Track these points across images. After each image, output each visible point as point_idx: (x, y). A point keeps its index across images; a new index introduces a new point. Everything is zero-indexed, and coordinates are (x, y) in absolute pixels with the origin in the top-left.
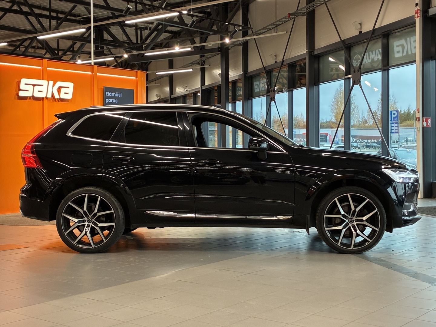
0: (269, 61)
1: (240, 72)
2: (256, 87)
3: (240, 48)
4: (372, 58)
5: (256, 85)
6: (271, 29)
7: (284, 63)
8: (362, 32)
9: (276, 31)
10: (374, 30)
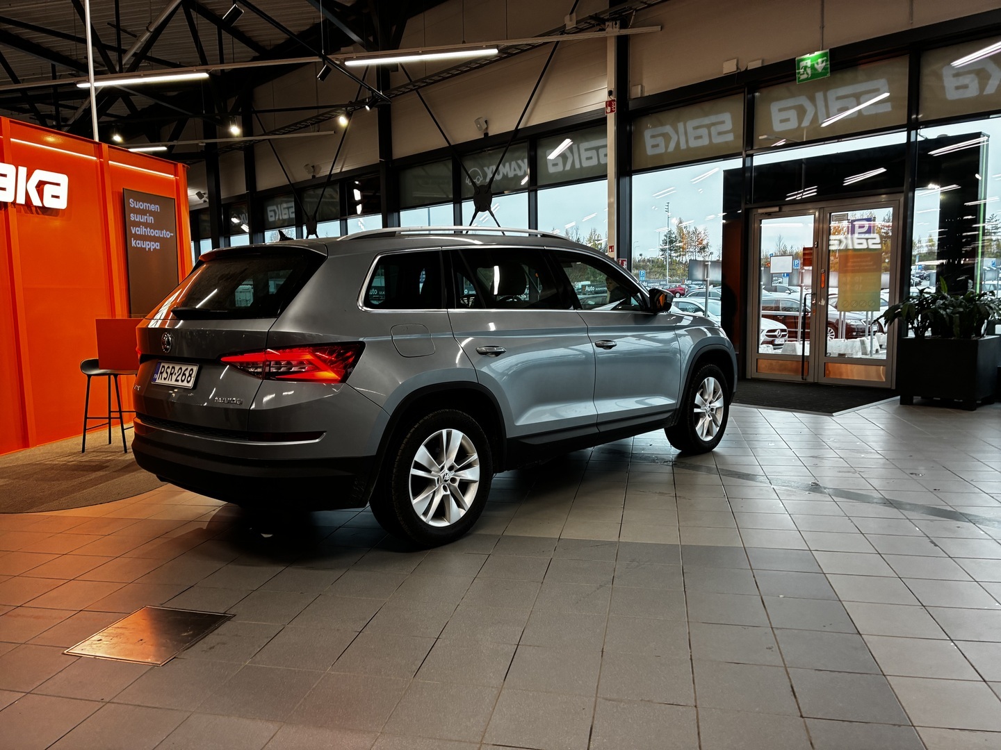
0: (302, 175)
1: (242, 189)
2: (270, 214)
3: (241, 154)
4: (503, 174)
5: (271, 211)
6: (307, 126)
7: (332, 179)
8: (489, 135)
9: (317, 129)
10: (517, 130)
